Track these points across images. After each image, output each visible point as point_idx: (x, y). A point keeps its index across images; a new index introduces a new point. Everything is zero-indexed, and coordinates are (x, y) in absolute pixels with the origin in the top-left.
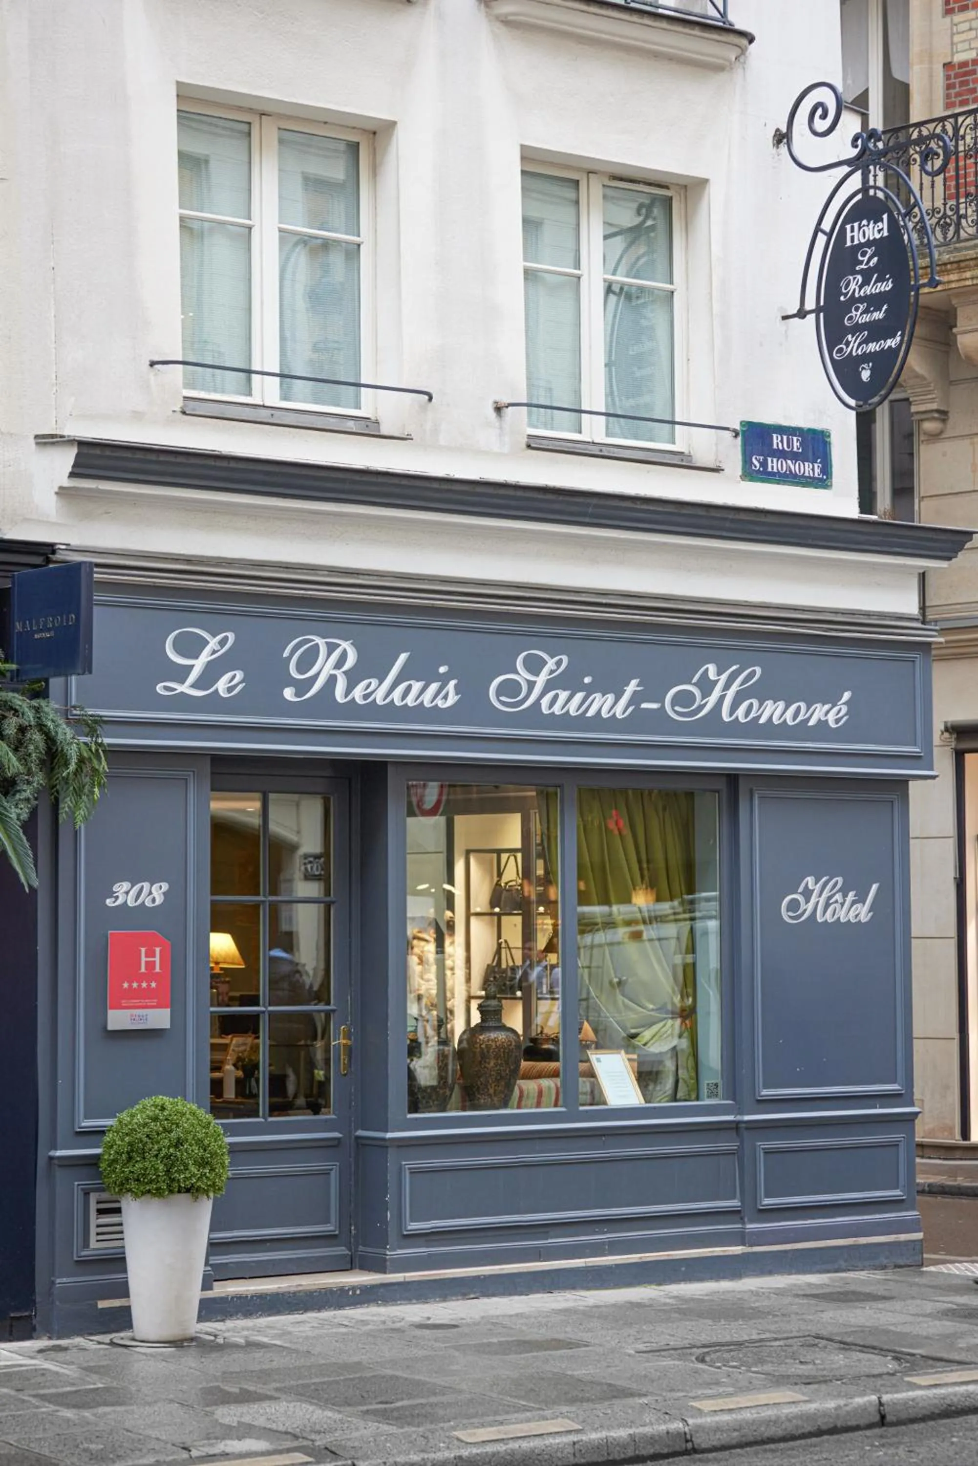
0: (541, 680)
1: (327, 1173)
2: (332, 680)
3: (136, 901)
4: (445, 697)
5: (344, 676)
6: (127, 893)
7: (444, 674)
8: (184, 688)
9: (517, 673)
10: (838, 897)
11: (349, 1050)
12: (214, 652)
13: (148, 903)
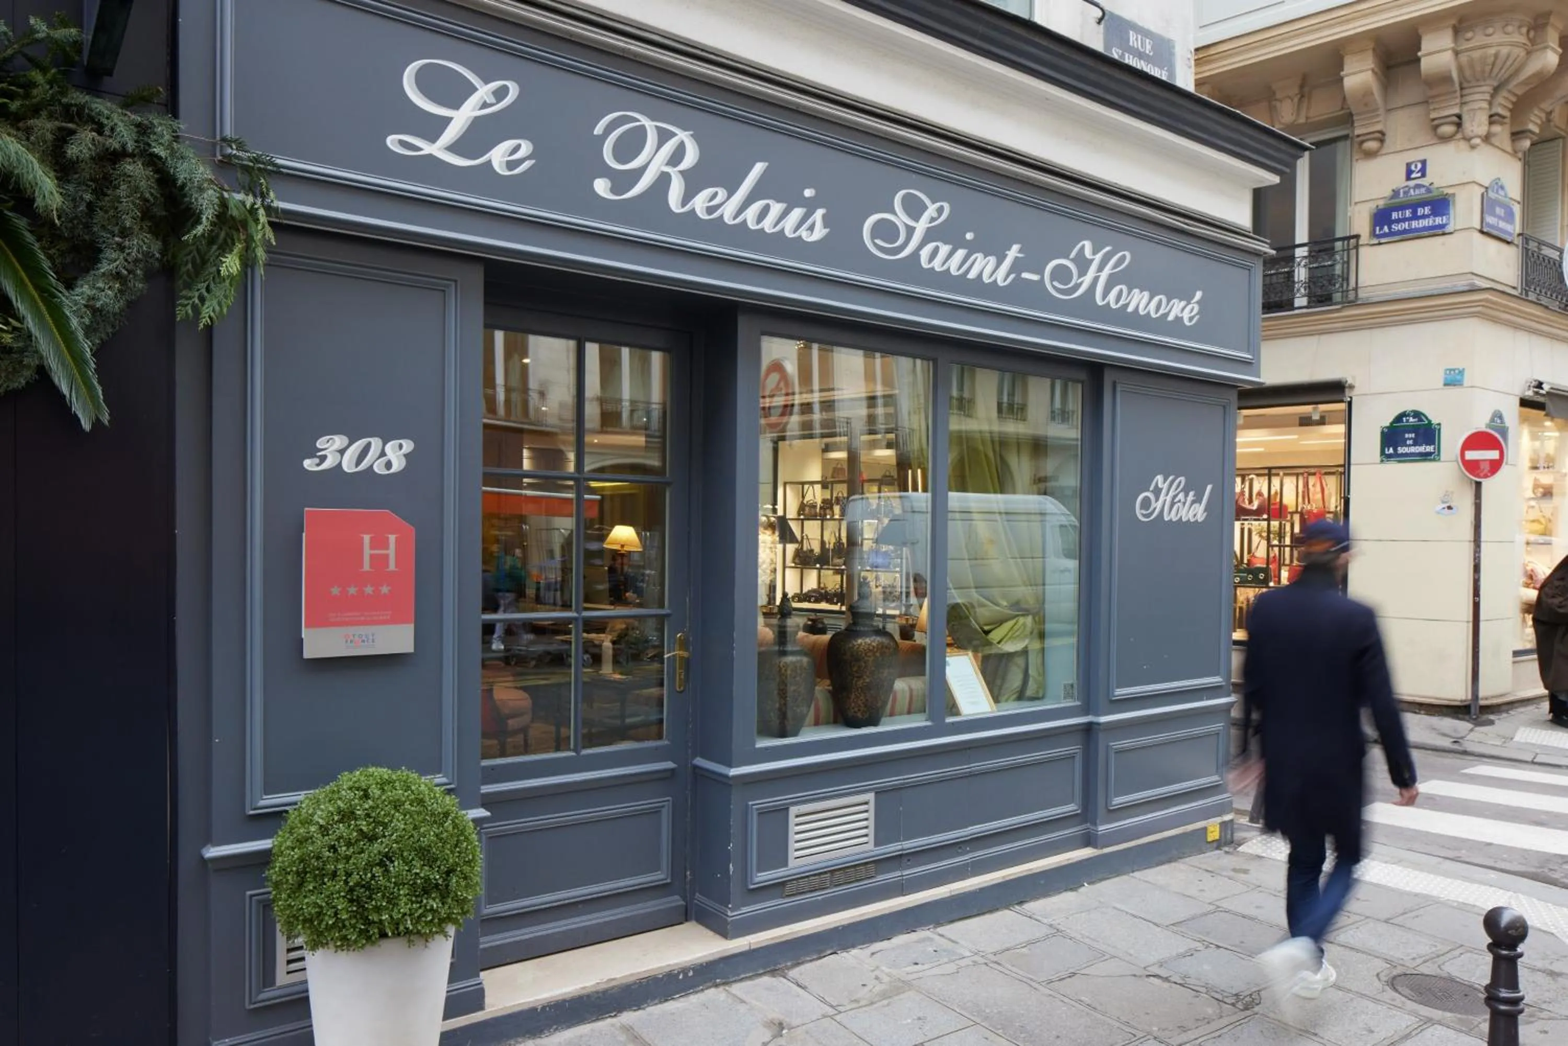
0: (921, 226)
1: (657, 812)
2: (663, 181)
3: (358, 464)
4: (811, 228)
5: (680, 176)
6: (342, 452)
7: (809, 198)
8: (436, 149)
9: (894, 213)
10: (1181, 496)
11: (687, 663)
12: (485, 105)
13: (379, 468)
